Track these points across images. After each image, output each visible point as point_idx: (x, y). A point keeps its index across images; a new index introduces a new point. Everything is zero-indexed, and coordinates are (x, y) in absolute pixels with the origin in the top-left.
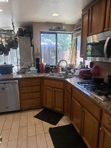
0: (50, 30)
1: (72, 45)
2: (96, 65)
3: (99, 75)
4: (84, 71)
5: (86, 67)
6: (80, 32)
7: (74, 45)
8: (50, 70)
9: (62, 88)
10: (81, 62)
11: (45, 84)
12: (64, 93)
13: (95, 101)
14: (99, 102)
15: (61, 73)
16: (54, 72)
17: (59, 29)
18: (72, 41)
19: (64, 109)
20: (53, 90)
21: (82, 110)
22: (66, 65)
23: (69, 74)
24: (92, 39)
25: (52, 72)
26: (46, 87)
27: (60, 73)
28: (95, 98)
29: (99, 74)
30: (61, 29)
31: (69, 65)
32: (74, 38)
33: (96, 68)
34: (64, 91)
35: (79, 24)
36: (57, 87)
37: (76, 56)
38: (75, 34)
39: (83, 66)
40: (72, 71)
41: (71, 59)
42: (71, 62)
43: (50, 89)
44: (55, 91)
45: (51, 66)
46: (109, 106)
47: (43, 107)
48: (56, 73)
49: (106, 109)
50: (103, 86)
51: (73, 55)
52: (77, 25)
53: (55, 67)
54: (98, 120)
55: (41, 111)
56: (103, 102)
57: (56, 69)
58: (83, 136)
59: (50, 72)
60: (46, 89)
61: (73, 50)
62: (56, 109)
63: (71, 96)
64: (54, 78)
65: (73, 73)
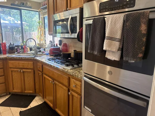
0: (12, 5)
1: (39, 23)
2: (64, 43)
3: (67, 52)
4: (53, 48)
5: (55, 45)
6: (46, 10)
7: (42, 24)
8: (16, 51)
9: (32, 67)
10: (51, 41)
11: (11, 66)
12: (34, 73)
13: (64, 70)
14: (66, 71)
15: (30, 53)
16: (20, 53)
17: (23, 5)
18: (39, 20)
19: (35, 90)
20: (20, 71)
21: (53, 83)
22: (35, 44)
23: (38, 53)
24: (58, 17)
25: (19, 53)
26: (12, 69)
27: (28, 54)
28: (64, 69)
29: (67, 50)
30: (26, 5)
31: (38, 44)
32: (42, 16)
33: (64, 46)
34: (34, 71)
35: (45, 2)
36: (25, 67)
37: (45, 35)
38: (42, 12)
39: (53, 45)
40: (42, 50)
41: (40, 38)
42: (40, 41)
43: (18, 71)
44: (23, 72)
45: (16, 46)
46: (74, 72)
47: (10, 94)
48: (23, 53)
49: (72, 74)
50: (70, 59)
51: (41, 33)
52: (44, 3)
53: (22, 46)
54: (67, 87)
55: (7, 98)
56: (70, 70)
57: (23, 49)
58: (56, 108)
59: (16, 53)
60: (12, 71)
61: (41, 28)
62: (26, 91)
63: (43, 74)
64: (21, 58)
65: (43, 52)
